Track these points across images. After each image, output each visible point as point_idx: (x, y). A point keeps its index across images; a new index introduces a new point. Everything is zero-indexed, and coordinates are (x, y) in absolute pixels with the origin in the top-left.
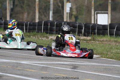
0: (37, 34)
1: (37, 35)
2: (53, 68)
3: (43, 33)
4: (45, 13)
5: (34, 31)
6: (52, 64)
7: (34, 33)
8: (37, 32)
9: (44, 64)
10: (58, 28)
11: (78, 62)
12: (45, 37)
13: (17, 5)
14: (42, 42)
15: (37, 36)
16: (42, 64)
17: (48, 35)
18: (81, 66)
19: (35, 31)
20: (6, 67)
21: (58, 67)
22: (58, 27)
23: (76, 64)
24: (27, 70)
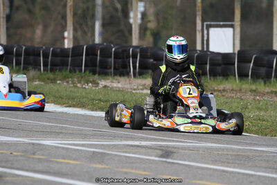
0: (71, 75)
1: (71, 77)
2: (116, 155)
3: (85, 71)
4: (84, 26)
5: (65, 68)
6: (114, 146)
7: (64, 73)
8: (70, 71)
9: (95, 146)
10: (120, 60)
11: (173, 141)
12: (91, 82)
13: (18, 8)
14: (84, 94)
15: (72, 81)
16: (90, 146)
17: (96, 76)
18: (181, 151)
19: (67, 69)
20: (9, 153)
21: (129, 153)
22: (120, 58)
23: (168, 147)
24: (58, 160)
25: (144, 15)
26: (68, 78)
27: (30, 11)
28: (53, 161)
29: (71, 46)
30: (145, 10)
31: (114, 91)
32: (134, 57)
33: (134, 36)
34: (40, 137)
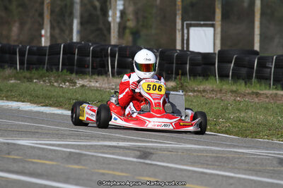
0: (47, 74)
1: (48, 77)
2: (93, 156)
3: (62, 70)
5: (41, 66)
6: (91, 146)
7: (41, 72)
8: (47, 70)
9: (72, 147)
10: (98, 60)
11: (152, 142)
12: (68, 81)
14: (61, 93)
15: (49, 80)
16: (66, 146)
17: (74, 75)
18: (159, 152)
19: (43, 68)
21: (107, 153)
22: (98, 57)
23: (146, 148)
24: (33, 160)
25: (123, 13)
26: (45, 77)
27: (6, 9)
28: (28, 161)
29: (48, 44)
30: (124, 8)
31: (92, 90)
32: (113, 56)
33: (112, 34)
34: (16, 137)
